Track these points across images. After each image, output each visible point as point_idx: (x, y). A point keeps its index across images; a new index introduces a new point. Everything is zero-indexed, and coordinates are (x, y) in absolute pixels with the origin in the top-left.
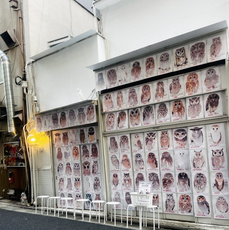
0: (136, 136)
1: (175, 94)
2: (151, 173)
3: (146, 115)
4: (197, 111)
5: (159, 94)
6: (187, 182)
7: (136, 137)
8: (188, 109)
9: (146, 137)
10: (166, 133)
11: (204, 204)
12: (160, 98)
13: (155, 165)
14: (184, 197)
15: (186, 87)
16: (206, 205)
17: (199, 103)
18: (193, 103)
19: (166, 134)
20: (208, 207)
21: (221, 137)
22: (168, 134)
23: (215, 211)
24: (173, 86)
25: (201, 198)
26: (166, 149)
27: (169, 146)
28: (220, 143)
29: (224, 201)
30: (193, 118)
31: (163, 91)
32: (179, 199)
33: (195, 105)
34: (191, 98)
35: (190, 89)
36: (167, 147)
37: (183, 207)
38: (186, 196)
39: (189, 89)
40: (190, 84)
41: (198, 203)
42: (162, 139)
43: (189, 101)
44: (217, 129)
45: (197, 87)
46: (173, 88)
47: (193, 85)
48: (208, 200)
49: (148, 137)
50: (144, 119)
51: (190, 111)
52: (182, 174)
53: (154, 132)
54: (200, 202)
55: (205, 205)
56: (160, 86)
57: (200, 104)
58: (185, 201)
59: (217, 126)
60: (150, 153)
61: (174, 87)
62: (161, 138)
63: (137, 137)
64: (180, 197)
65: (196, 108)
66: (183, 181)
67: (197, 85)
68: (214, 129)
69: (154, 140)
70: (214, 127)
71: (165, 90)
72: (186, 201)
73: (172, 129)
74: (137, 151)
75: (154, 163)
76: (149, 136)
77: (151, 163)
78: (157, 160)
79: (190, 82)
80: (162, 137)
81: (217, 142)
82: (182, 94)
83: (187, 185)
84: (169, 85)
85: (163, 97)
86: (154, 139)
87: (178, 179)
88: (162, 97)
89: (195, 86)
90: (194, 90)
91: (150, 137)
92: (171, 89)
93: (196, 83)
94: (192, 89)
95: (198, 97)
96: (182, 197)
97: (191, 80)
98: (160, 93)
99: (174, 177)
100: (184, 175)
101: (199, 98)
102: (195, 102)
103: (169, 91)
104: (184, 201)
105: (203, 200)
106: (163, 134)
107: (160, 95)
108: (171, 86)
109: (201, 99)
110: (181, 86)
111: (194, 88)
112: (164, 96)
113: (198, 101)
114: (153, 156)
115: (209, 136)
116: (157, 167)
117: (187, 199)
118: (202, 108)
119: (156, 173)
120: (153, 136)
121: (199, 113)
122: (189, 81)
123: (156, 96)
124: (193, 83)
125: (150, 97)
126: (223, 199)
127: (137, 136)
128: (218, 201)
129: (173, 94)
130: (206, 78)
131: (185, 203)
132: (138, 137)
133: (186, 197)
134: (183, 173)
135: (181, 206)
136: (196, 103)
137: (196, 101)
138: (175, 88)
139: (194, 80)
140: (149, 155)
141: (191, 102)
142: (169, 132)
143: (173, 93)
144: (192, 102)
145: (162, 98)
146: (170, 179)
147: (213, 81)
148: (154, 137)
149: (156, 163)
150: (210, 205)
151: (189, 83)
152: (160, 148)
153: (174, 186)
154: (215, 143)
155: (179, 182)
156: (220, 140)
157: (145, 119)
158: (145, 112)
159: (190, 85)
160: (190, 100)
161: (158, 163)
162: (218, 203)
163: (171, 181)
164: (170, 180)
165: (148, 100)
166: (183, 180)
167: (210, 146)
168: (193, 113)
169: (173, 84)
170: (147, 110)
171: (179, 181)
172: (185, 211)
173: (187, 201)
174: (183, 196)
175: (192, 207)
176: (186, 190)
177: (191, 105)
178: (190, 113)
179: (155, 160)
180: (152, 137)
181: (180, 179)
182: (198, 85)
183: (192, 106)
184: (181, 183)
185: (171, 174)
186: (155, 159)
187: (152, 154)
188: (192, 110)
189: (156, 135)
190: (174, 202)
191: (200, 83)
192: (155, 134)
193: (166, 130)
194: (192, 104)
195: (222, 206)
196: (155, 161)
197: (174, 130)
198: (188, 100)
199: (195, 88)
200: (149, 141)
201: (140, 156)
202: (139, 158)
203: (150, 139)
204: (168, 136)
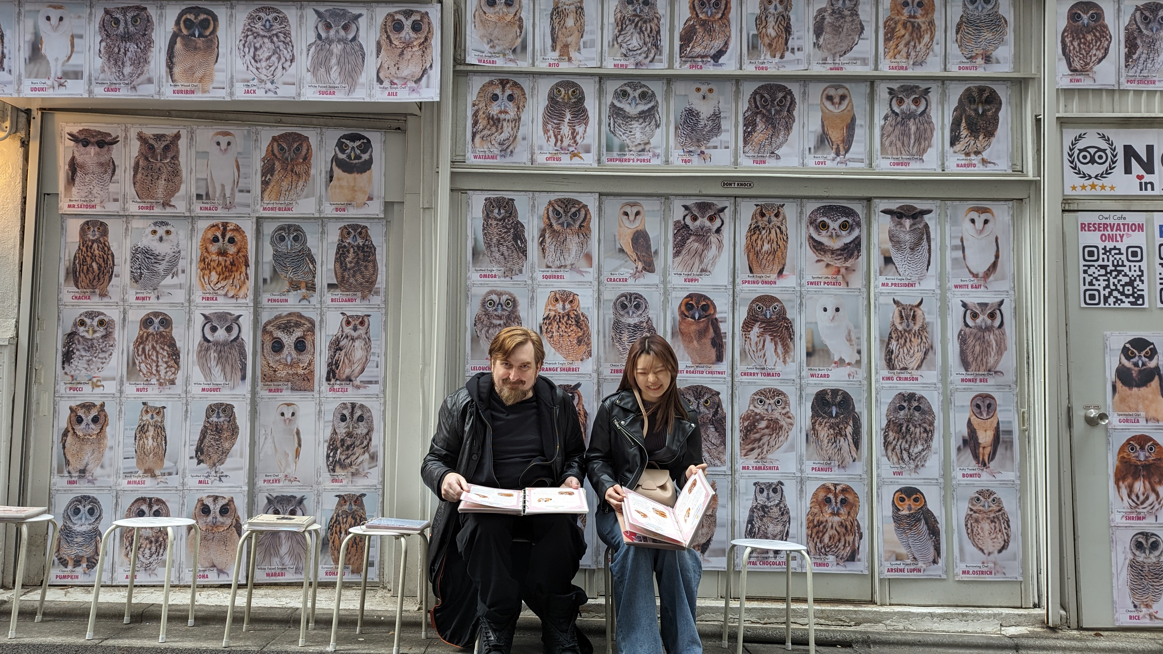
0: (628, 209)
1: (834, 55)
2: (689, 388)
4: (918, 140)
5: (767, 41)
6: (849, 430)
7: (626, 214)
8: (883, 128)
9: (681, 218)
10: (777, 215)
11: (919, 520)
12: (768, 56)
13: (713, 353)
14: (831, 496)
15: (886, 34)
16: (925, 527)
17: (924, 112)
18: (904, 107)
19: (774, 219)
20: (934, 532)
21: (997, 257)
22: (784, 218)
23: (961, 550)
24: (828, 19)
25: (909, 497)
26: (766, 283)
27: (781, 272)
28: (991, 278)
29: (995, 507)
30: (898, 164)
31: (788, 30)
32: (809, 505)
33: (911, 116)
34: (895, 86)
35: (901, 46)
36: (774, 277)
37: (826, 539)
38: (839, 488)
39: (897, 45)
40: (899, 26)
41: (897, 519)
42: (754, 237)
43: (887, 96)
44: (986, 222)
45: (929, 48)
46: (828, 29)
47: (911, 34)
48: (934, 505)
49: (688, 220)
51: (889, 136)
52: (829, 397)
53: (720, 203)
54: (906, 512)
55: (923, 526)
56: (772, 6)
57: (929, 117)
58: (833, 514)
59: (985, 210)
60: (690, 296)
61: (832, 24)
62: (750, 230)
63: (631, 216)
64: (815, 494)
65: (913, 128)
66: (831, 427)
67: (927, 38)
68: (973, 221)
69: (713, 238)
70: (974, 215)
71: (794, 29)
72: (838, 514)
73: (802, 198)
74: (626, 280)
75: (707, 342)
76: (695, 219)
77: (691, 341)
78: (724, 328)
79: (903, 18)
80: (754, 230)
81: (981, 275)
82: (864, 61)
83: (845, 444)
84: (813, 12)
85: (782, 57)
86: (718, 231)
87: (813, 417)
88: (778, 55)
89: (920, 38)
90: (913, 54)
91: (698, 223)
92: (819, 31)
93: (924, 27)
94: (905, 50)
95: (923, 86)
96: (822, 495)
97: (906, 12)
98: (773, 34)
99: (793, 408)
100: (839, 399)
101: (927, 91)
102: (908, 105)
103: (811, 37)
104: (830, 511)
105: (916, 507)
106: (763, 215)
107: (770, 45)
108: (823, 18)
109: (934, 97)
110: (862, 28)
111: (915, 47)
112: (788, 55)
113: (923, 102)
114: (705, 308)
115: (955, 248)
116: (720, 358)
117: (844, 502)
118: (935, 134)
119: (715, 387)
120: (711, 219)
121: (924, 151)
122: (899, 13)
123: (753, 47)
124: (913, 26)
125: (726, 44)
126: (992, 497)
127: (635, 210)
128: (974, 508)
129: (826, 54)
130: (962, 16)
131: (836, 519)
132: (638, 213)
133: (841, 497)
134: (835, 392)
135: (818, 532)
136: (913, 107)
137: (916, 102)
138: (837, 30)
139: (918, 15)
140: (687, 304)
141: (894, 101)
142: (790, 211)
143: (829, 50)
144: (901, 102)
145: (777, 59)
146: (776, 415)
147: (989, 35)
148: (717, 223)
149: (718, 344)
151: (896, 23)
152: (743, 274)
153: (792, 448)
154: (975, 276)
155: (814, 429)
156: (994, 265)
159: (903, 32)
160: (891, 91)
161: (728, 341)
162: (975, 515)
163: (782, 423)
164: (776, 421)
165: (713, 52)
166: (833, 420)
167: (956, 287)
168: (899, 144)
169: (830, 11)
171: (814, 424)
172: (831, 558)
173: (842, 511)
174: (828, 490)
175: (862, 537)
176: (842, 466)
177: (893, 112)
178: (887, 143)
179: (711, 330)
180: (708, 223)
181: (819, 416)
182: (932, 39)
183: (899, 119)
184: (824, 433)
185: (780, 393)
186: (715, 324)
187: (701, 297)
188: (897, 132)
189: (727, 215)
190: (785, 518)
191: (939, 34)
192: (722, 210)
193: (779, 202)
194: (897, 110)
195: (986, 526)
196: (711, 333)
197: (811, 207)
198: (882, 91)
199: (921, 47)
200: (692, 238)
201: (637, 307)
202: (633, 313)
203: (697, 231)
204: (783, 228)
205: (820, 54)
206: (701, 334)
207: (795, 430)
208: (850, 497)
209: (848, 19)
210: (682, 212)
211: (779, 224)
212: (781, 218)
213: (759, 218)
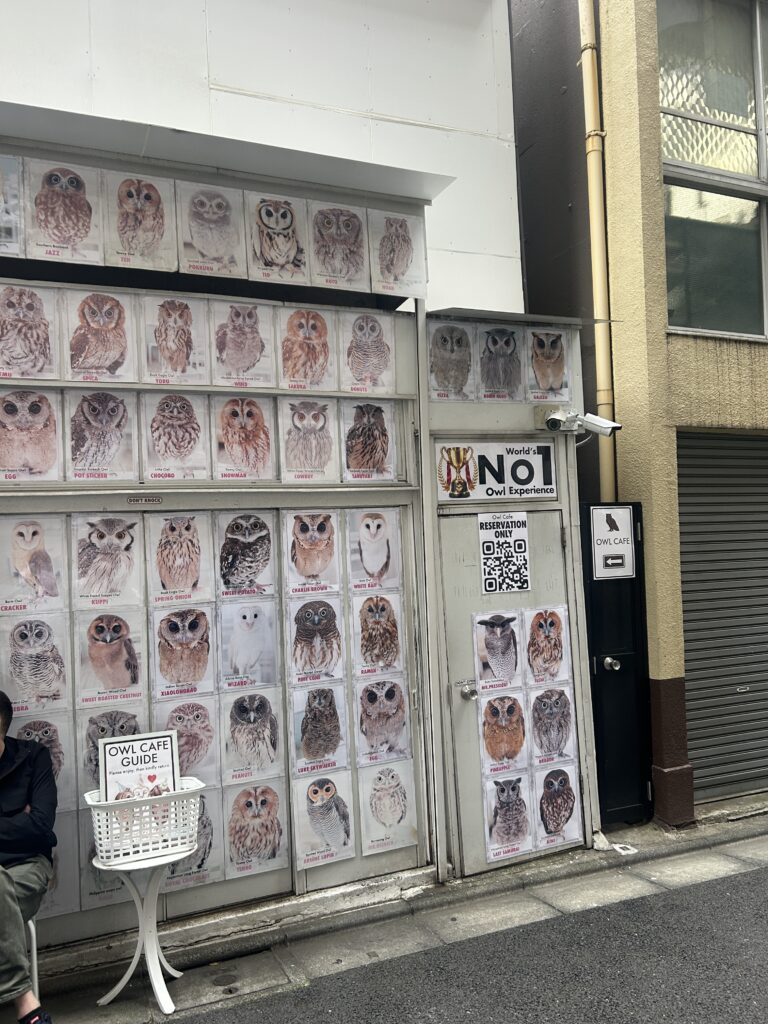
0: (23, 530)
1: (238, 370)
2: (104, 715)
3: (87, 434)
4: (319, 453)
5: (167, 354)
6: (267, 733)
7: (21, 534)
8: (287, 442)
9: (86, 536)
10: (188, 529)
11: (330, 809)
12: (169, 370)
13: (128, 675)
14: (252, 800)
15: (284, 354)
16: (337, 813)
17: (323, 427)
18: (305, 422)
19: (184, 532)
20: (344, 817)
21: (388, 557)
22: (195, 530)
23: (367, 827)
24: (230, 335)
25: (321, 788)
26: (180, 597)
27: (195, 585)
28: (384, 577)
29: (394, 783)
30: (302, 477)
31: (189, 344)
32: (230, 812)
33: (313, 431)
34: (296, 402)
35: (299, 365)
36: (188, 590)
37: (248, 842)
38: (259, 791)
39: (295, 365)
40: (296, 347)
41: (311, 811)
42: (166, 552)
43: (290, 412)
44: (379, 526)
45: (323, 367)
46: (230, 345)
47: (307, 355)
48: (344, 792)
49: (95, 539)
50: (76, 449)
51: (293, 450)
52: (246, 704)
53: (128, 520)
54: (319, 803)
55: (334, 813)
56: (172, 319)
57: (327, 432)
58: (254, 817)
59: (377, 516)
60: (100, 619)
61: (234, 340)
63: (28, 536)
64: (237, 801)
65: (314, 443)
66: (250, 733)
67: (321, 360)
68: (368, 526)
69: (123, 556)
70: (369, 521)
71: (195, 343)
72: (259, 816)
73: (212, 510)
74: (25, 607)
75: (121, 663)
76: (102, 536)
77: (103, 666)
78: (139, 648)
79: (300, 339)
80: (165, 545)
81: (376, 575)
82: (267, 378)
83: (264, 747)
84: (214, 327)
85: (184, 371)
86: (128, 548)
87: (232, 725)
88: (179, 369)
89: (316, 359)
90: (310, 374)
91: (105, 541)
92: (221, 346)
93: (318, 349)
94: (302, 370)
95: (321, 403)
96: (243, 801)
97: (301, 333)
98: (174, 347)
99: (212, 721)
100: (256, 703)
101: (324, 408)
102: (309, 421)
103: (215, 353)
104: (251, 814)
105: (327, 796)
106: (173, 529)
107: (171, 359)
108: (225, 334)
109: (331, 412)
110: (263, 346)
111: (311, 367)
112: (189, 369)
113: (322, 417)
114: (117, 629)
115: (353, 552)
116: (134, 680)
117: (264, 803)
118: (333, 448)
119: (131, 711)
120: (120, 536)
121: (325, 463)
122: (295, 334)
123: (153, 360)
124: (309, 347)
125: (123, 355)
126: (391, 775)
127: (31, 530)
128: (377, 788)
129: (230, 369)
130: (352, 342)
131: (258, 821)
132: (35, 533)
133: (261, 798)
134: (252, 698)
135: (240, 838)
136: (313, 422)
137: (315, 417)
138: (239, 346)
139: (313, 337)
140: (97, 627)
141: (296, 417)
142: (201, 524)
143: (233, 365)
144: (302, 417)
145: (179, 373)
146: (196, 730)
147: (375, 361)
148: (127, 541)
149: (132, 665)
150: (350, 811)
151: (293, 344)
152: (155, 590)
153: (212, 760)
154: (371, 575)
155: (233, 737)
156: (386, 565)
157: (83, 450)
158: (87, 420)
159: (300, 352)
160: (293, 407)
161: (142, 662)
162: (378, 794)
163: (202, 737)
164: (195, 737)
165: (108, 363)
166: (251, 726)
167: (356, 587)
168: (302, 458)
169: (231, 327)
170: (94, 409)
171: (233, 732)
172: (254, 859)
173: (262, 812)
174: (250, 794)
175: (281, 833)
176: (261, 769)
177: (296, 427)
178: (292, 457)
179: (125, 652)
180: (116, 541)
181: (237, 723)
182: (326, 360)
183: (301, 434)
184: (243, 738)
185: (199, 707)
186: (128, 644)
187: (111, 618)
188: (300, 446)
189: (136, 531)
190: (208, 830)
191: (332, 357)
192: (131, 526)
193: (188, 515)
194: (299, 426)
195: (387, 801)
196: (125, 655)
198: (285, 409)
199: (317, 367)
200: (99, 557)
201: (39, 635)
202: (35, 642)
203: (105, 549)
204: (195, 541)
205: (224, 369)
206: (114, 656)
207: (214, 742)
208: (269, 798)
209: (249, 336)
210: (87, 530)
211: (190, 538)
212: (192, 531)
213: (170, 533)
